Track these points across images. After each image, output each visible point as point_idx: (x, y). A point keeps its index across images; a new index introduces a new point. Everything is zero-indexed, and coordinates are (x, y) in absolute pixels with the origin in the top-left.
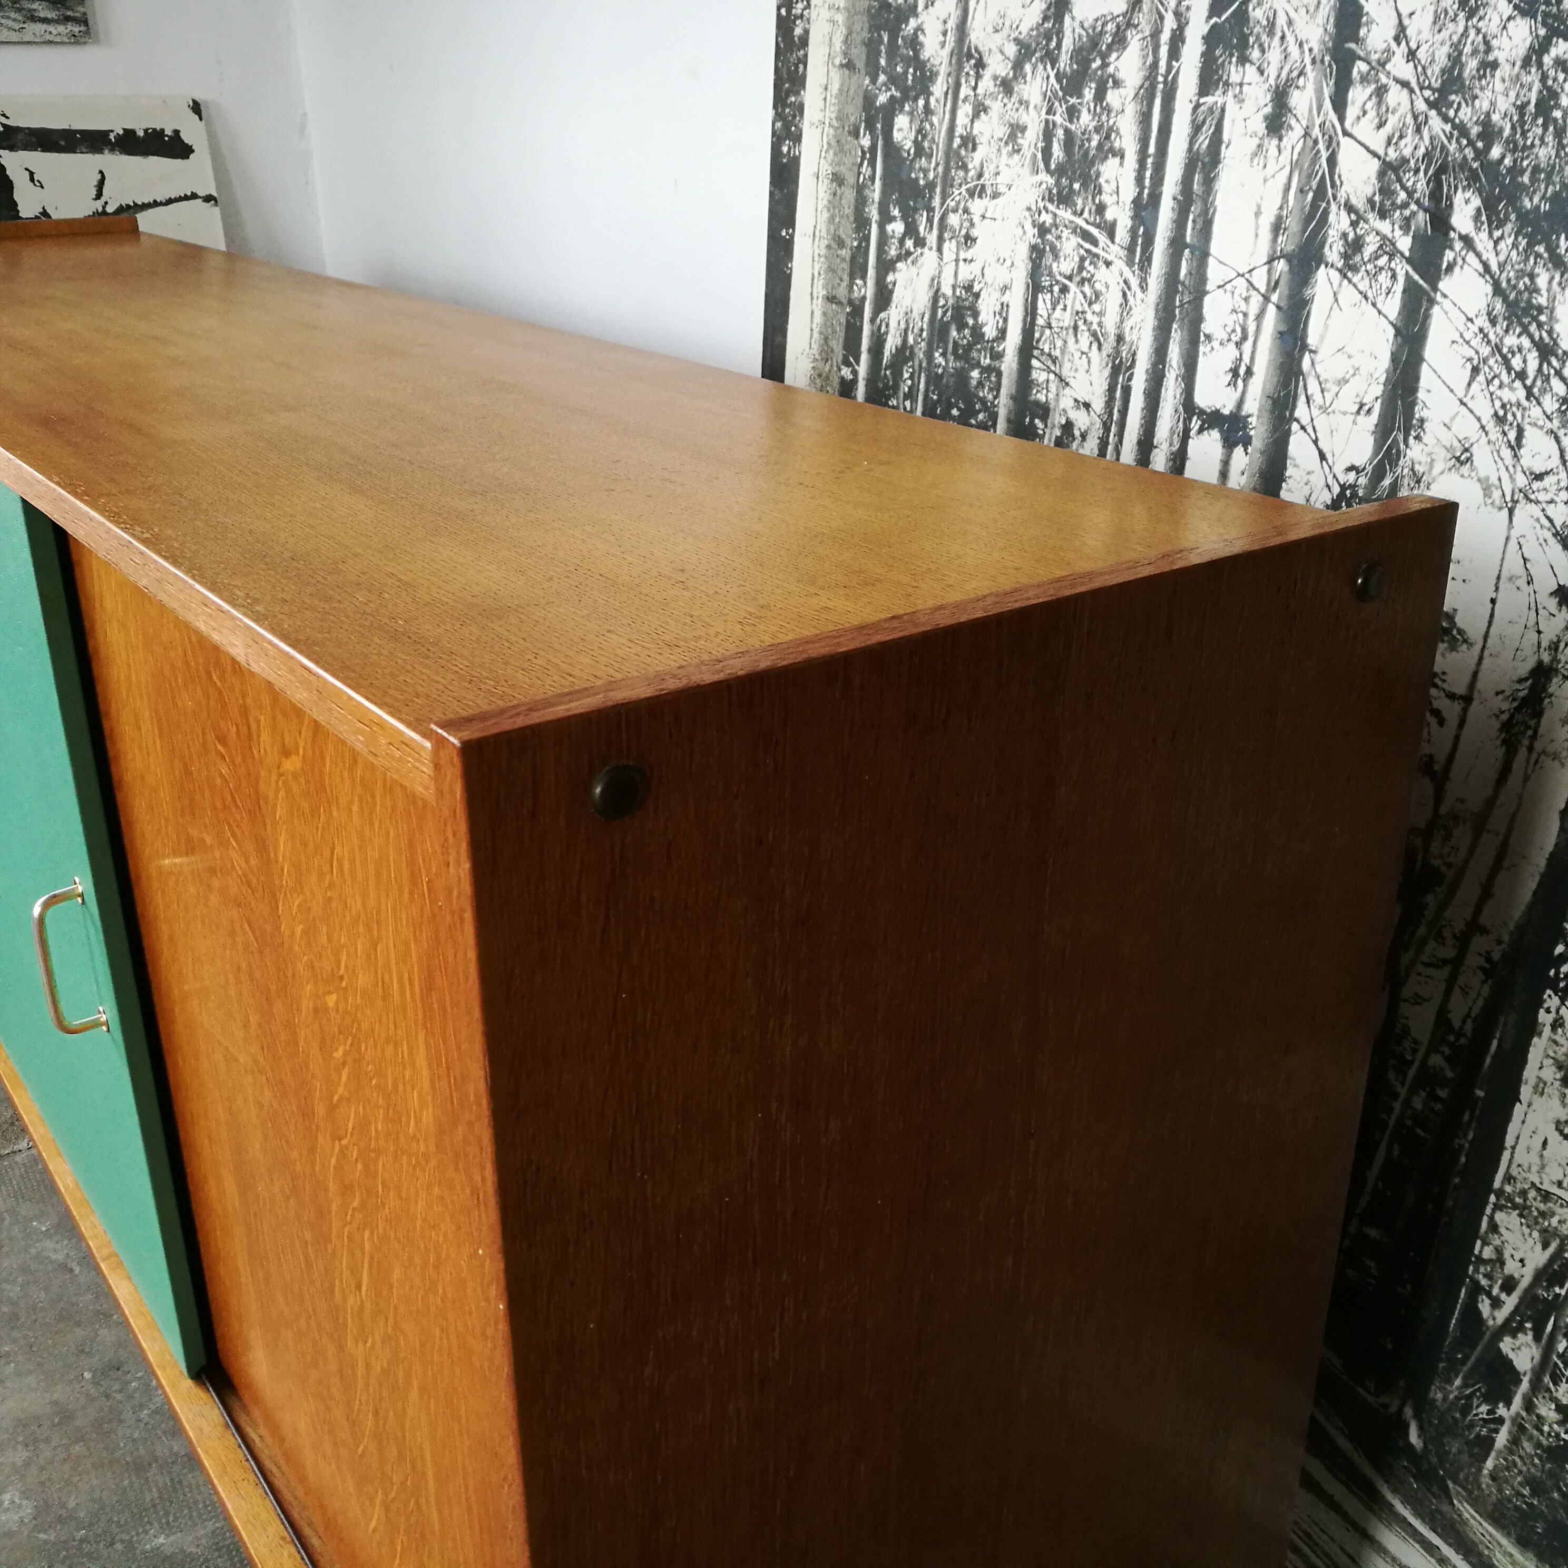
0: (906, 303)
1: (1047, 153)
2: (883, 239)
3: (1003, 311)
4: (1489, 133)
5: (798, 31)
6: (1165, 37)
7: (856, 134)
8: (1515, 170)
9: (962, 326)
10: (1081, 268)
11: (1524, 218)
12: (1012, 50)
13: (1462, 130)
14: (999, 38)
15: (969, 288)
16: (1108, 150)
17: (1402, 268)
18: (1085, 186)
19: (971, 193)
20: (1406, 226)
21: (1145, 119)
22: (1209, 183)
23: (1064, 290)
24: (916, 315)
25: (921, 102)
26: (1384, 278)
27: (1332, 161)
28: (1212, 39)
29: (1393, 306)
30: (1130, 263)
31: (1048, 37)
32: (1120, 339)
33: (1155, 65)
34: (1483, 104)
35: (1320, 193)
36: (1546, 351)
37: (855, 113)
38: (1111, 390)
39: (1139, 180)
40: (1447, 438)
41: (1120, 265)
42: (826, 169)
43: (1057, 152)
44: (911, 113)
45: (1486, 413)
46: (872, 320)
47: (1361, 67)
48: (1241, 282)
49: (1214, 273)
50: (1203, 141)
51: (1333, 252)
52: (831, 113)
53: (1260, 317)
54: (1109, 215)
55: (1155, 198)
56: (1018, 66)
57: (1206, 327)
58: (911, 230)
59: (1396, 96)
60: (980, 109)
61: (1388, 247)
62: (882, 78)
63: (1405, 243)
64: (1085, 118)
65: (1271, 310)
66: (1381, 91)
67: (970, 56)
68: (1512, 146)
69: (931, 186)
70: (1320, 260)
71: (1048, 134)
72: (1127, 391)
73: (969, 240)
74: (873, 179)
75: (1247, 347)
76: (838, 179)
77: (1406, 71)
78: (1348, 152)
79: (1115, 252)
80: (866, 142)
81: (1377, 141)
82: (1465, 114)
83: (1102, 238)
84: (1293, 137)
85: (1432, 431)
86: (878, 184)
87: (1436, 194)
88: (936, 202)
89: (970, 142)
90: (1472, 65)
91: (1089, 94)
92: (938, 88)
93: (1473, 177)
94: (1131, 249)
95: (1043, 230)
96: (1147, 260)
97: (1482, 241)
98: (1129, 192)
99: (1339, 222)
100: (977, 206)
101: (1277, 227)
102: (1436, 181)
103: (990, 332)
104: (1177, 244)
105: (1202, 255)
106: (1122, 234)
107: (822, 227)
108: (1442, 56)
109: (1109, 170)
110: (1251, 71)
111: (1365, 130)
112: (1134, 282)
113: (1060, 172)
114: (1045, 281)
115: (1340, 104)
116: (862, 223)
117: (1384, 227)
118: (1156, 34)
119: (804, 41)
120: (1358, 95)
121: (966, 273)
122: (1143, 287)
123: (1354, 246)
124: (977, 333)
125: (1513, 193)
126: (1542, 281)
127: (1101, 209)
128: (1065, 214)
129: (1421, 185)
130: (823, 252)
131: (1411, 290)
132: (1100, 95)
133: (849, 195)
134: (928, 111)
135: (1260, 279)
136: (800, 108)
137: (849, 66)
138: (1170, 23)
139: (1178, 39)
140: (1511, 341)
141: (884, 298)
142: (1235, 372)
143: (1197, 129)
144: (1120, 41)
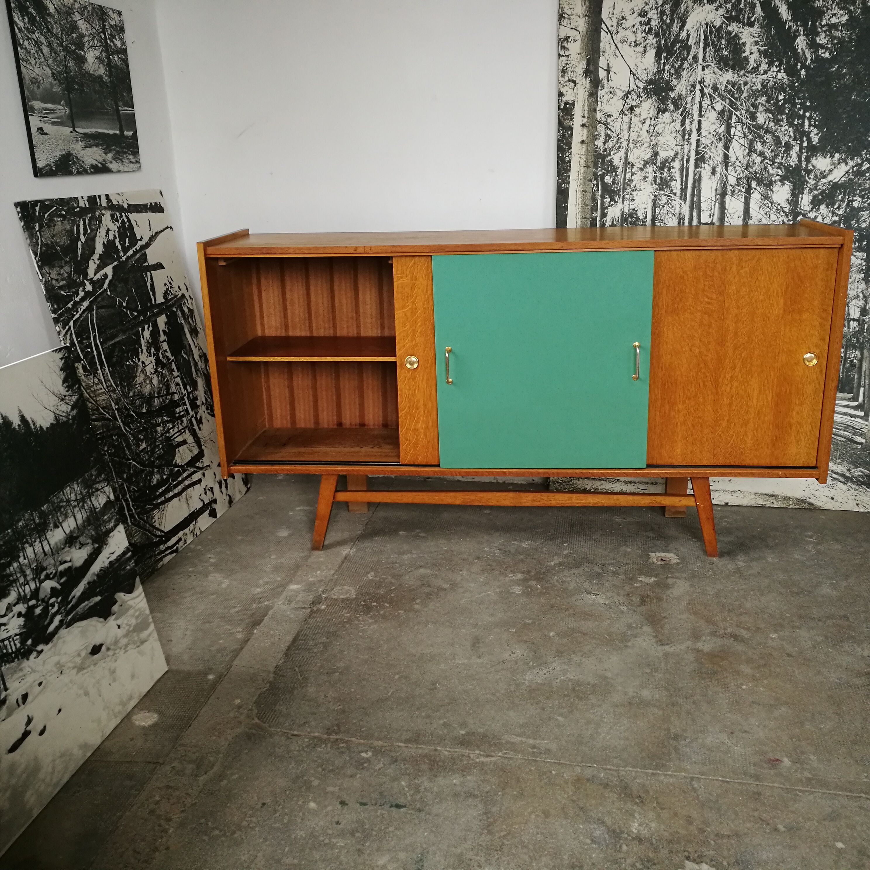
0: (613, 215)
1: (655, 182)
2: (603, 203)
3: (646, 213)
4: (756, 173)
5: (567, 159)
6: (685, 160)
7: (591, 181)
8: (762, 178)
9: (632, 218)
10: (668, 202)
11: (764, 185)
12: (643, 162)
13: (751, 173)
14: (638, 160)
15: (634, 209)
16: (672, 179)
17: (743, 194)
18: (667, 187)
19: (633, 191)
20: (743, 187)
21: (682, 174)
22: (699, 184)
23: (663, 207)
24: (616, 217)
25: (614, 173)
26: (740, 196)
27: (727, 179)
28: (696, 160)
29: (743, 200)
30: (681, 199)
31: (653, 160)
32: (680, 214)
33: (683, 164)
34: (754, 169)
35: (725, 183)
36: (772, 203)
37: (590, 176)
38: (679, 223)
39: (682, 184)
40: (757, 218)
41: (678, 200)
42: (580, 189)
43: (658, 181)
44: (611, 176)
45: (763, 213)
46: (600, 221)
47: (730, 164)
48: (710, 200)
49: (702, 199)
50: (697, 177)
51: (729, 192)
52: (581, 177)
53: (714, 205)
54: (674, 192)
55: (686, 187)
56: (645, 165)
57: (702, 209)
58: (613, 199)
59: (737, 168)
60: (633, 174)
61: (740, 191)
62: (599, 169)
63: (743, 190)
64: (665, 174)
65: (717, 204)
66: (735, 168)
67: (629, 164)
68: (760, 174)
69: (619, 190)
70: (727, 194)
71: (655, 178)
72: (683, 223)
73: (633, 200)
74: (598, 190)
75: (712, 211)
76: (585, 191)
77: (740, 164)
78: (729, 177)
79: (677, 198)
80: (595, 182)
81: (736, 175)
82: (751, 170)
83: (673, 196)
84: (718, 175)
85: (753, 218)
86: (600, 191)
87: (748, 182)
88: (621, 193)
89: (631, 180)
90: (751, 163)
91: (666, 170)
92: (619, 171)
93: (754, 179)
94: (681, 197)
95: (655, 196)
96: (685, 199)
97: (758, 188)
98: (679, 186)
99: (729, 188)
100: (634, 193)
101: (716, 190)
102: (748, 180)
103: (641, 217)
104: (693, 195)
105: (699, 196)
106: (678, 194)
107: (579, 201)
108: (746, 162)
109: (673, 183)
110: (706, 165)
111: (733, 173)
112: (683, 203)
113: (659, 184)
114: (658, 205)
115: (727, 170)
116: (594, 200)
117: (739, 188)
118: (683, 159)
119: (570, 161)
120: (730, 168)
121: (632, 207)
122: (685, 203)
123: (733, 192)
124: (638, 218)
125: (762, 181)
126: (769, 193)
127: (672, 190)
128: (661, 192)
129: (745, 181)
130: (580, 208)
131: (746, 197)
132: (669, 170)
133: (589, 195)
134: (616, 175)
135: (714, 199)
136: (569, 176)
137: (588, 167)
138: (686, 157)
139: (688, 161)
140: (765, 202)
141: (604, 215)
142: (710, 215)
143: (695, 175)
144: (673, 160)
